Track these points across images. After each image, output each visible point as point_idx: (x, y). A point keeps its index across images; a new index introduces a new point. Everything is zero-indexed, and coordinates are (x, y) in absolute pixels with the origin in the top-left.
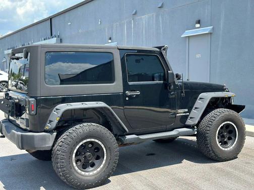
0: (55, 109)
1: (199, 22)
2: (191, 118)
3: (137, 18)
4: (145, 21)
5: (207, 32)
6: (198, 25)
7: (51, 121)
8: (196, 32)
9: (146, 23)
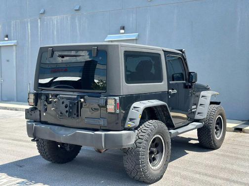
0: (132, 107)
1: (123, 28)
2: (198, 113)
3: (46, 18)
4: (57, 21)
5: (135, 38)
6: (122, 31)
7: (131, 120)
8: (120, 37)
9: (57, 23)
